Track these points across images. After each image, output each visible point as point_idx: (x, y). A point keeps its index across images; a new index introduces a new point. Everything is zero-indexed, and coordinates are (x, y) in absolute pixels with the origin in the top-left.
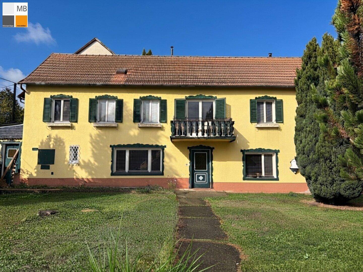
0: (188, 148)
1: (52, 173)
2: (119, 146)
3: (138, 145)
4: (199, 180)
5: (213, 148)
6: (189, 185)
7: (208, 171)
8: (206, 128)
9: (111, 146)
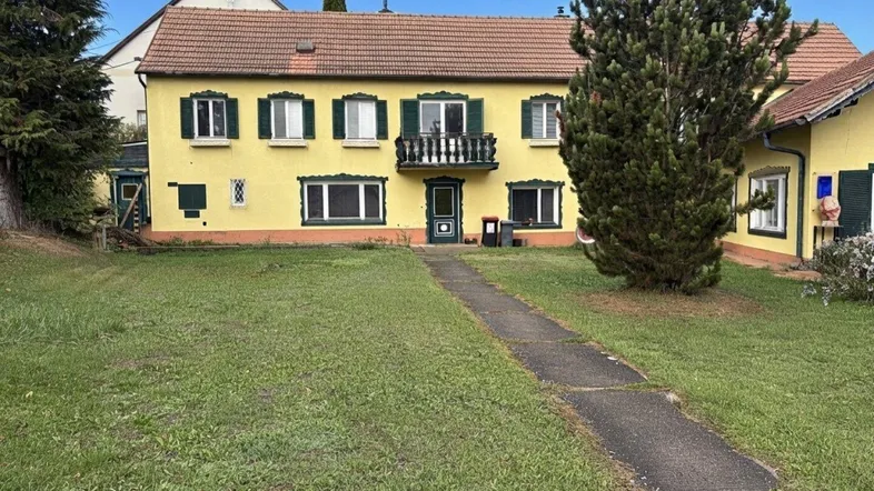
0: (425, 181)
1: (205, 224)
2: (312, 178)
3: (343, 177)
4: (440, 231)
5: (463, 181)
6: (424, 238)
7: (455, 218)
8: (452, 149)
9: (298, 178)
